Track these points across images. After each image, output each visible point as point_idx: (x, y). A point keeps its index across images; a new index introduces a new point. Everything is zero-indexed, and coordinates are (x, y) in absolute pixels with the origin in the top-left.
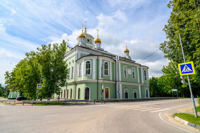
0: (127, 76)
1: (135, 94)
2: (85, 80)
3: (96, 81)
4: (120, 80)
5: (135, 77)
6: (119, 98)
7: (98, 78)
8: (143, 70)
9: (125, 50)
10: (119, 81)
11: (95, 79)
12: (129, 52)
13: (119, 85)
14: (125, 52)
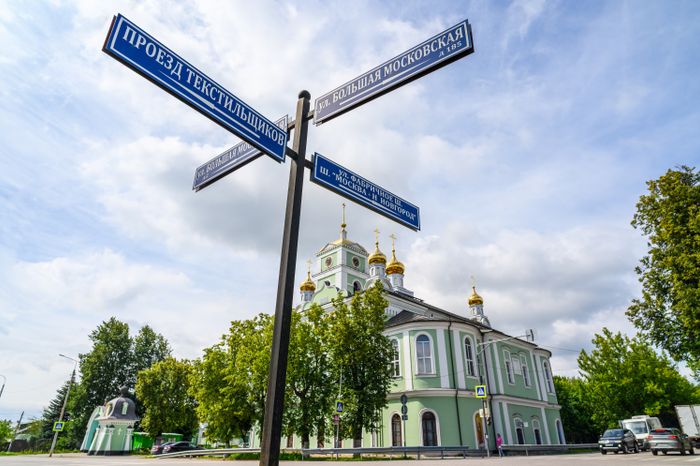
0: (513, 380)
1: (537, 431)
2: (417, 388)
3: (452, 393)
4: (502, 391)
5: (530, 384)
6: (506, 442)
7: (454, 385)
8: (541, 361)
9: (472, 298)
10: (499, 394)
11: (448, 386)
12: (481, 302)
13: (501, 404)
14: (472, 303)
